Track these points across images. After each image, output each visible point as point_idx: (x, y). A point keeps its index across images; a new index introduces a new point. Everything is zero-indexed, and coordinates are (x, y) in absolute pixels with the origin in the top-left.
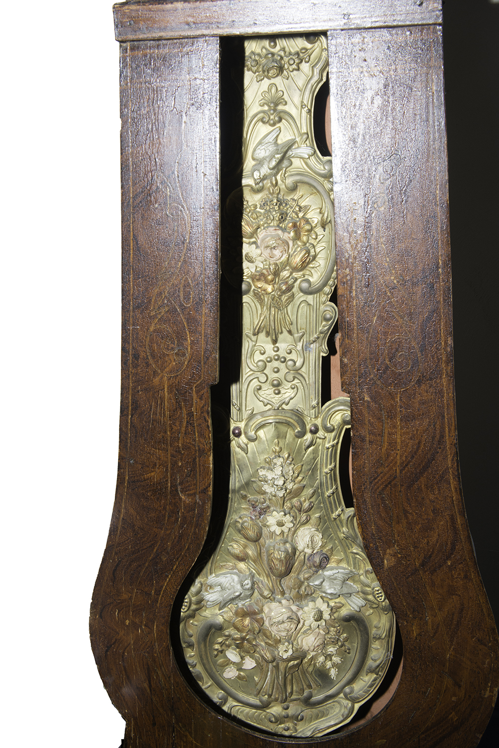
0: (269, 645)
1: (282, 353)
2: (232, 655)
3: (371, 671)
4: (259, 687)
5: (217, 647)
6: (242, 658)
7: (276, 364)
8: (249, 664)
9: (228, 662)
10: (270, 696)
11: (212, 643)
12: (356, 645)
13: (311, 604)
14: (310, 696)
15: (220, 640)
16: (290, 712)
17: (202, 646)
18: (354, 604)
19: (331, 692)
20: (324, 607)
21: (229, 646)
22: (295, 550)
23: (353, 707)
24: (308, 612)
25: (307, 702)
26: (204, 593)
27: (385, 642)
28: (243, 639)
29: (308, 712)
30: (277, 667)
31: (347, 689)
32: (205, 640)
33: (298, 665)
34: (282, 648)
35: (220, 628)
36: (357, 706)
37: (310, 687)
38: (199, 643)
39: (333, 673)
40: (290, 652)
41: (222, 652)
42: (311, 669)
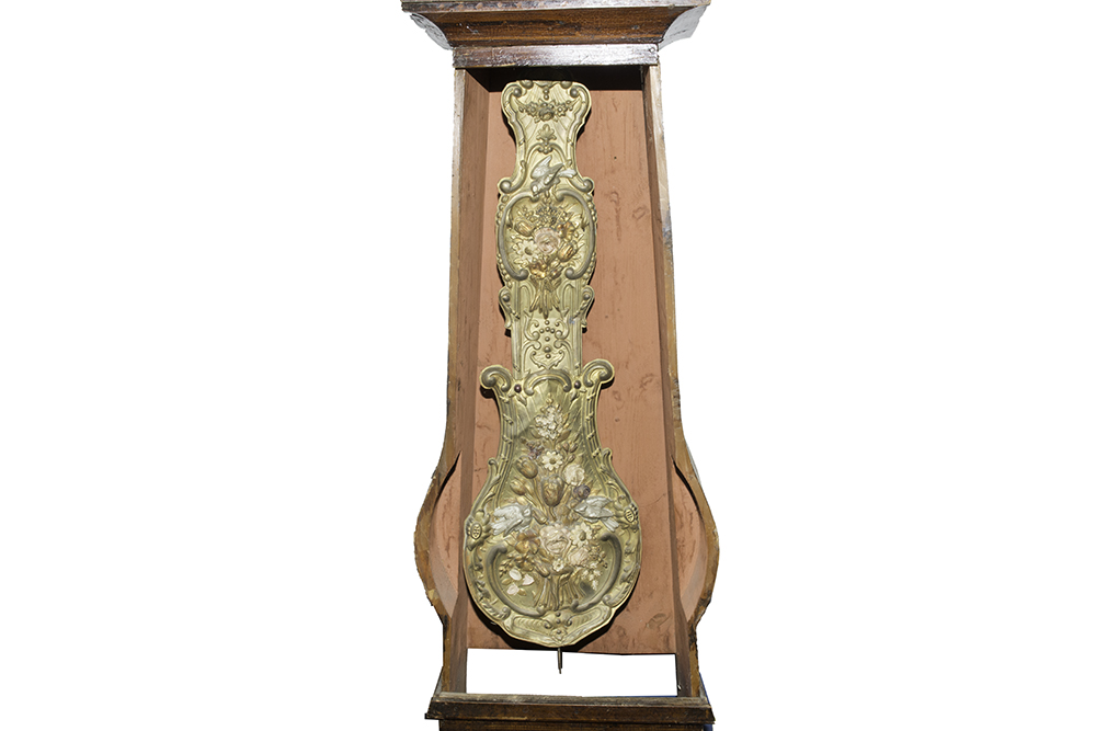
0: (545, 562)
1: (552, 326)
2: (515, 574)
3: (624, 580)
4: (536, 599)
5: (501, 568)
6: (523, 576)
7: (547, 334)
8: (529, 580)
9: (511, 581)
10: (545, 606)
11: (498, 566)
12: (611, 560)
13: (577, 527)
14: (577, 605)
15: (504, 562)
16: (562, 618)
17: (490, 568)
18: (610, 526)
19: (593, 601)
20: (587, 530)
21: (511, 567)
22: (564, 482)
23: (610, 612)
24: (575, 533)
25: (575, 609)
26: (491, 523)
27: (634, 555)
28: (524, 559)
29: (575, 618)
30: (551, 580)
31: (606, 598)
32: (492, 563)
33: (568, 577)
34: (555, 563)
35: (505, 552)
36: (614, 610)
37: (576, 596)
38: (487, 566)
39: (594, 584)
40: (562, 567)
41: (505, 572)
42: (577, 582)
